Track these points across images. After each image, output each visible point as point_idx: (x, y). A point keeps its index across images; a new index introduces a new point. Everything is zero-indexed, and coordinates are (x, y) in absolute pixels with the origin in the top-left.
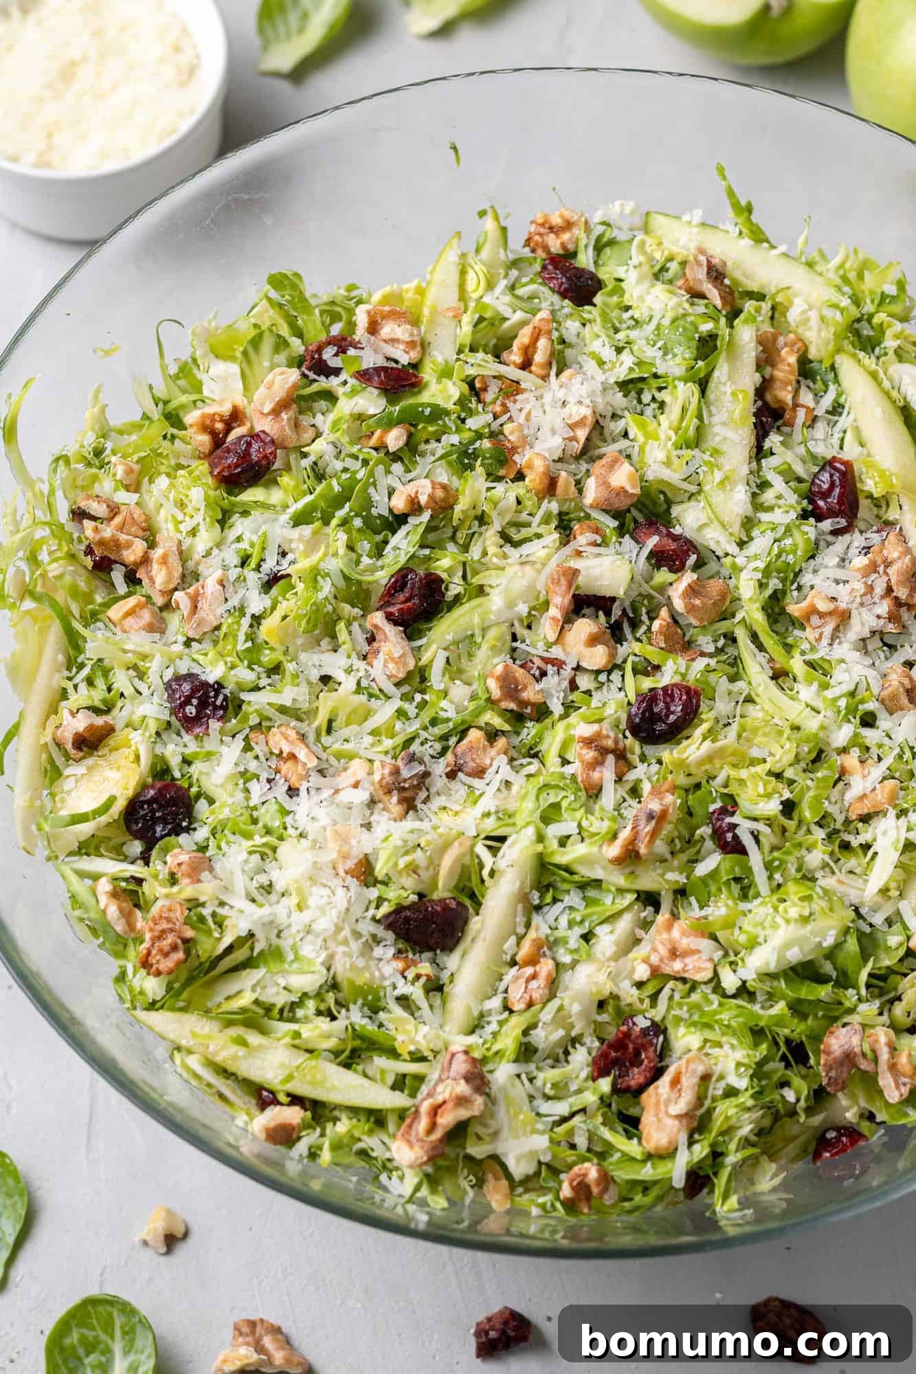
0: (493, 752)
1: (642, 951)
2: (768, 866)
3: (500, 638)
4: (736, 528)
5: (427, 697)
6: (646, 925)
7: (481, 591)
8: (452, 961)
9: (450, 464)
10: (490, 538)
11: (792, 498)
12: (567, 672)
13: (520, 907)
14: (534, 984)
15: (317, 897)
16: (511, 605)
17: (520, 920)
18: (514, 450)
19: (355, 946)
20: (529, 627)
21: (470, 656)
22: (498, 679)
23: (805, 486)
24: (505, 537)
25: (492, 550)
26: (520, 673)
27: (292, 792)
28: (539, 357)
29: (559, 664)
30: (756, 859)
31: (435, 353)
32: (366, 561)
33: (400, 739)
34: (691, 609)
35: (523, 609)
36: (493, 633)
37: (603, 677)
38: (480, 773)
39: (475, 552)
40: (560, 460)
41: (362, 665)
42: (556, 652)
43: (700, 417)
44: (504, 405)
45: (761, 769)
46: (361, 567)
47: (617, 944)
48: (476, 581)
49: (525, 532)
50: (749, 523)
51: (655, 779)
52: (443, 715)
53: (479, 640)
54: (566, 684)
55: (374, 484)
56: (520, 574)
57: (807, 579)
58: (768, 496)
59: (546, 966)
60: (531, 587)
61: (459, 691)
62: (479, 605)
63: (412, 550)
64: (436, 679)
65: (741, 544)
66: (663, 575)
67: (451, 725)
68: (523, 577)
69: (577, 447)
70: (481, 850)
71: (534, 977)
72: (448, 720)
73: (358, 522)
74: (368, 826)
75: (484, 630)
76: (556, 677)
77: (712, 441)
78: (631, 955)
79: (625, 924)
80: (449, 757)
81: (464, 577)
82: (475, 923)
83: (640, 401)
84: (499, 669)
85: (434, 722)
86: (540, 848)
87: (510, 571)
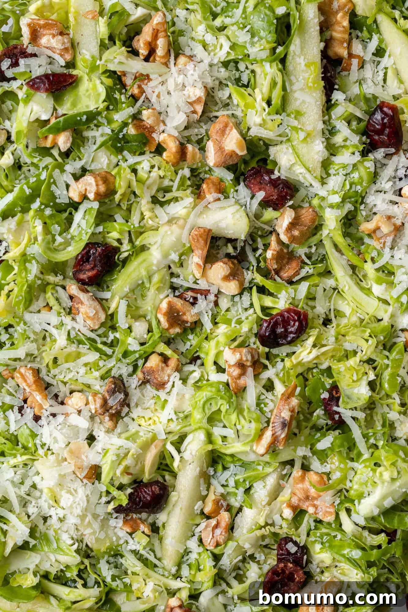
0: (168, 371)
1: (285, 496)
2: (366, 437)
3: (162, 281)
4: (319, 171)
5: (118, 335)
6: (285, 477)
7: (144, 248)
8: (161, 518)
9: (107, 148)
10: (144, 204)
11: (355, 139)
12: (212, 297)
13: (202, 481)
14: (218, 531)
15: (66, 499)
16: (166, 255)
17: (203, 487)
18: (152, 130)
19: (96, 526)
20: (181, 265)
21: (143, 296)
22: (164, 314)
23: (363, 125)
24: (155, 200)
25: (147, 214)
26: (179, 303)
27: (37, 418)
28: (160, 52)
29: (205, 293)
30: (356, 432)
31: (84, 51)
32: (59, 239)
33: (103, 371)
34: (293, 239)
35: (175, 257)
36: (156, 278)
37: (237, 299)
38: (161, 386)
39: (135, 219)
40: (186, 128)
41: (67, 320)
42: (203, 285)
43: (284, 89)
44: (139, 87)
45: (353, 362)
46: (57, 243)
47: (269, 495)
48: (138, 243)
49: (169, 196)
50: (326, 165)
51: (281, 375)
52: (131, 348)
53: (147, 285)
54: (212, 305)
55: (55, 183)
56: (169, 233)
57: (371, 199)
58: (338, 139)
59: (225, 517)
60: (179, 239)
61: (140, 328)
62: (144, 260)
63: (90, 231)
64: (122, 322)
65: (323, 182)
66: (269, 214)
67: (137, 355)
68: (172, 233)
69: (196, 117)
70: (171, 448)
71: (217, 526)
72: (135, 352)
73: (48, 212)
74: (91, 439)
75: (150, 278)
76: (205, 303)
77: (293, 105)
78: (279, 499)
79: (271, 481)
80: (139, 374)
81: (131, 241)
82: (174, 496)
83: (237, 69)
84: (164, 306)
85: (126, 354)
86: (210, 447)
87: (162, 230)
